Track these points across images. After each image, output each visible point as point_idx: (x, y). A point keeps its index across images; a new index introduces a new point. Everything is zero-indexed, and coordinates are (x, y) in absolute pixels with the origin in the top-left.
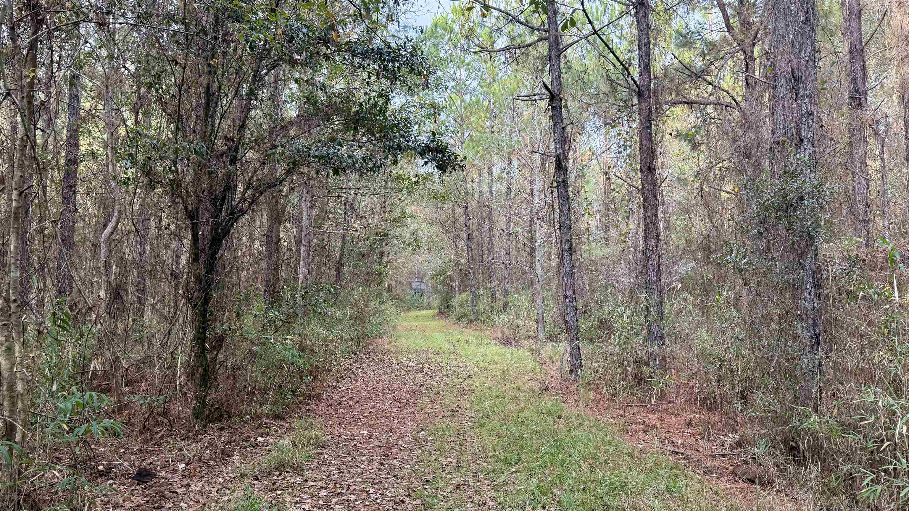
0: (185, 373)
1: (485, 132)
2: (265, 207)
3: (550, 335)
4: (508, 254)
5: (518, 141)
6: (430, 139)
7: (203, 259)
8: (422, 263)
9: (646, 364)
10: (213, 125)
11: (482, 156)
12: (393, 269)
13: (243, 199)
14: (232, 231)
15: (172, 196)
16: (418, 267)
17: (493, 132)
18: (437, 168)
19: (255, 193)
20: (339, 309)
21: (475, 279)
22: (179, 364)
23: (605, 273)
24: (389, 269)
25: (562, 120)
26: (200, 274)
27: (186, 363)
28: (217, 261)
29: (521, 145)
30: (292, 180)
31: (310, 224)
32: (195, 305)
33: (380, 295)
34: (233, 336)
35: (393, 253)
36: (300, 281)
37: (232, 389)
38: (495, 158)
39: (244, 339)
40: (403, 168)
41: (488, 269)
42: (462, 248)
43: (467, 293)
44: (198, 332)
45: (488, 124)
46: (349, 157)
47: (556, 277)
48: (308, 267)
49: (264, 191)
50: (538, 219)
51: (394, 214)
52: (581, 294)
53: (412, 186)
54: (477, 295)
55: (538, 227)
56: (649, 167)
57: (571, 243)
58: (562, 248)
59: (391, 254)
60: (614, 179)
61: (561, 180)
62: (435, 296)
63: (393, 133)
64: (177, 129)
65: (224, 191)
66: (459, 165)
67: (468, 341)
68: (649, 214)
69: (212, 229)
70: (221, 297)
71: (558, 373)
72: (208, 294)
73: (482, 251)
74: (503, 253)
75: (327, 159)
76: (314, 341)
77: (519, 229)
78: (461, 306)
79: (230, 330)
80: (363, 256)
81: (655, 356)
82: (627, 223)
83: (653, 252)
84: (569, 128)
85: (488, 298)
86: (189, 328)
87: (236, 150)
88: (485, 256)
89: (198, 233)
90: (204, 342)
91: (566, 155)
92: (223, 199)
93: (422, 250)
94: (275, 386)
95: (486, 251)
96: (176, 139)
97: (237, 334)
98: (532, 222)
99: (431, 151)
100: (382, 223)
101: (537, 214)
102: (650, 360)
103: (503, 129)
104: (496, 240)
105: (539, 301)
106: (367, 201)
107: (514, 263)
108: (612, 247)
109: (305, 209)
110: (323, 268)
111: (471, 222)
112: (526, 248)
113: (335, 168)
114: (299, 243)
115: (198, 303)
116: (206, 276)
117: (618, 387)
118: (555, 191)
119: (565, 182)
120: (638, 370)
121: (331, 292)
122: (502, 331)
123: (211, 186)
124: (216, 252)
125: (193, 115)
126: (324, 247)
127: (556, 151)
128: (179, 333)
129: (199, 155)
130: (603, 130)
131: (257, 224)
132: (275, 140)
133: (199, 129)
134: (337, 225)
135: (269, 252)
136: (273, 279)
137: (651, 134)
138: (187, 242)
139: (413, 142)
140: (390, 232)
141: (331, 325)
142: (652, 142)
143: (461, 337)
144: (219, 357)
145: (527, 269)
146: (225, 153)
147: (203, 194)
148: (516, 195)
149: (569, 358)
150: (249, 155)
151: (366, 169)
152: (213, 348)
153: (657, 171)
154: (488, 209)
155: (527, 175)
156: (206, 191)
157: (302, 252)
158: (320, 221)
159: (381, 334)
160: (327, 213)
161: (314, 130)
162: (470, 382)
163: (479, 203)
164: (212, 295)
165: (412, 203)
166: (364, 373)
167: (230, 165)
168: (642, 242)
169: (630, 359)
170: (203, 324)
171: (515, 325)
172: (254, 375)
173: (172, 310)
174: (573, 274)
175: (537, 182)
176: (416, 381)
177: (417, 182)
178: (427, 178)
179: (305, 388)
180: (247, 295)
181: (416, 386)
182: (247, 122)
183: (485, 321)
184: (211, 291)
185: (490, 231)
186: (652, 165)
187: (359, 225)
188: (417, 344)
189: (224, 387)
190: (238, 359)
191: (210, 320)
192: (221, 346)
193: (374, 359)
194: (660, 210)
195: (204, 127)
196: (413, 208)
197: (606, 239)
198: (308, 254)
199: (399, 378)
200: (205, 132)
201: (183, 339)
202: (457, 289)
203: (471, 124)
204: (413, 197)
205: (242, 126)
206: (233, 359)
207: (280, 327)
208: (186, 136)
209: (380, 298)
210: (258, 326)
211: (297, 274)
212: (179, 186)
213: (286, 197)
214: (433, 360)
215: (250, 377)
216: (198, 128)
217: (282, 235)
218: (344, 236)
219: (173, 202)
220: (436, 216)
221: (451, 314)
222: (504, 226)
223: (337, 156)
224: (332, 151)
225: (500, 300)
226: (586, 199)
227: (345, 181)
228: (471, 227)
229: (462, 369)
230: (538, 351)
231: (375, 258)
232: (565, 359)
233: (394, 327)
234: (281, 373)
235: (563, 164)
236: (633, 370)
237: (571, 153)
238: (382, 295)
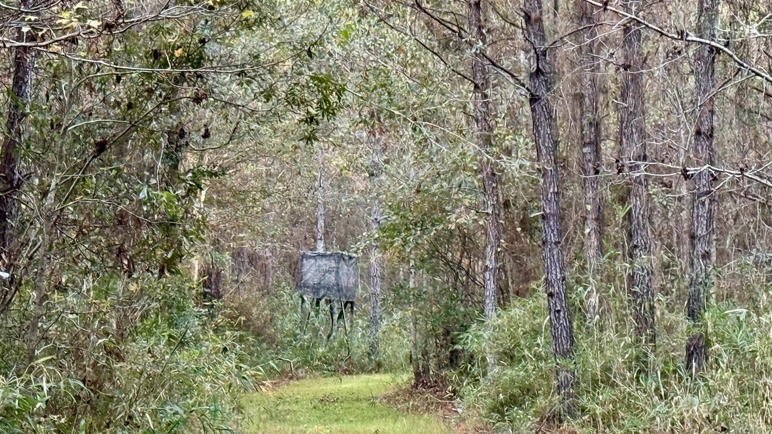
4: (704, 135)
8: (342, 179)
12: (220, 204)
16: (327, 193)
24: (209, 202)
33: (172, 309)
35: (223, 137)
41: (623, 200)
42: (511, 112)
43: (531, 303)
54: (575, 310)
59: (217, 139)
62: (398, 315)
73: (596, 125)
77: (751, 30)
78: (510, 357)
80: (101, 147)
85: (621, 320)
88: (608, 147)
93: (343, 122)
95: (611, 123)
100: (175, 10)
107: (730, 174)
140: (212, 49)
183: (610, 418)
185: (628, 42)
187: (83, 16)
202: (491, 286)
209: (171, 324)
218: (20, 68)
221: (467, 388)
222: (686, 16)
225: (670, 329)
228: (546, 23)
231: (148, 156)
238: (181, 309)
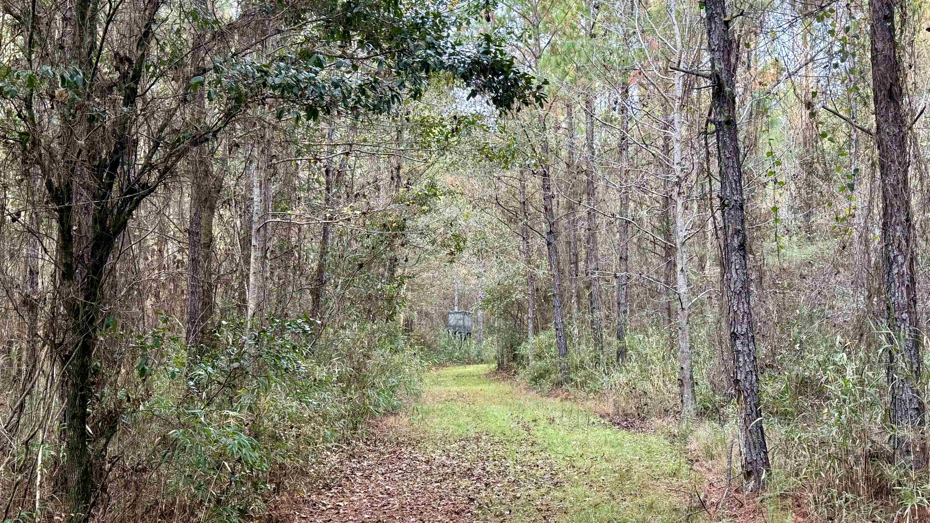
0: (50, 478)
1: (579, 37)
2: (187, 181)
3: (707, 408)
4: (624, 259)
5: (641, 50)
6: (482, 50)
7: (79, 273)
8: (465, 279)
9: (891, 460)
10: (93, 33)
11: (574, 81)
12: (413, 291)
13: (149, 166)
14: (131, 223)
15: (24, 162)
16: (459, 285)
17: (593, 36)
18: (494, 102)
19: (170, 155)
20: (319, 364)
21: (562, 305)
22: (40, 462)
23: (808, 291)
24: (408, 289)
25: (723, 9)
26: (74, 300)
27: (52, 462)
28: (104, 277)
29: (646, 58)
30: (234, 129)
31: (266, 209)
32: (67, 357)
33: (392, 336)
34: (134, 411)
35: (414, 261)
36: (250, 312)
37: (133, 506)
38: (598, 84)
39: (151, 417)
40: (430, 106)
41: (588, 288)
42: (539, 250)
43: (548, 333)
44: (71, 404)
45: (583, 22)
46: (336, 85)
47: (714, 301)
48: (263, 288)
49: (186, 150)
50: (679, 194)
51: (416, 189)
52: (764, 330)
53: (447, 138)
54: (568, 336)
55: (680, 208)
56: (890, 91)
57: (744, 237)
58: (726, 246)
59: (411, 262)
60: (823, 115)
61: (722, 119)
62: (490, 339)
63: (414, 40)
64: (31, 43)
65: (116, 152)
66: (535, 96)
67: (552, 421)
68: (891, 179)
69: (95, 220)
70: (114, 341)
71: (723, 477)
72: (89, 336)
73: (576, 255)
74: (615, 260)
75: (295, 90)
76: (276, 419)
77: (643, 213)
78: (539, 357)
79: (129, 400)
80: (361, 266)
81: (908, 445)
82: (849, 198)
83: (900, 251)
84: (736, 25)
85: (588, 340)
86: (56, 399)
87: (136, 78)
88: (581, 264)
89: (70, 227)
90: (83, 422)
91: (731, 71)
92: (114, 166)
93: (466, 254)
94: (210, 501)
95: (583, 254)
96: (29, 60)
97: (141, 408)
98: (668, 200)
99: (484, 71)
100: (393, 206)
101: (678, 184)
102: (898, 452)
103: (612, 29)
104: (601, 235)
105: (684, 345)
106: (365, 168)
107: (635, 276)
108: (820, 244)
109: (256, 181)
110: (290, 289)
111: (554, 202)
112: (658, 249)
113: (311, 106)
114: (246, 243)
115: (71, 353)
116: (85, 305)
117: (837, 503)
118: (713, 140)
119: (731, 123)
120: (875, 471)
121: (305, 332)
122: (615, 402)
123: (91, 145)
124: (102, 261)
125: (58, 17)
126: (290, 252)
127: (713, 66)
128: (38, 409)
129: (71, 88)
130: (799, 28)
131: (172, 211)
132: (203, 59)
133: (70, 42)
134: (314, 210)
135: (194, 261)
136: (202, 310)
137: (892, 29)
138: (52, 245)
139: (450, 55)
140: (409, 223)
141: (306, 391)
142: (895, 45)
143: (539, 413)
144: (110, 449)
145: (661, 286)
146: (115, 85)
147: (78, 157)
148: (637, 152)
149: (744, 450)
150: (158, 87)
151: (366, 106)
152: (99, 433)
153: (906, 99)
154: (585, 178)
155: (658, 112)
156: (84, 152)
157: (252, 260)
158: (284, 205)
159: (394, 408)
160: (295, 189)
161: (270, 42)
162: (559, 494)
163: (568, 166)
164: (96, 339)
165: (448, 170)
166: (366, 477)
167: (126, 104)
168: (878, 232)
169: (859, 451)
170: (81, 390)
171: (639, 391)
172: (172, 480)
173: (24, 367)
174: (748, 293)
175: (677, 126)
176: (460, 493)
177: (455, 131)
178: (473, 123)
179: (263, 505)
180: (158, 340)
181: (461, 501)
182: (154, 27)
183: (584, 384)
184: (94, 330)
185: (590, 219)
186: (896, 89)
187: (353, 209)
188: (459, 426)
189: (119, 502)
190: (143, 453)
191: (93, 383)
192: (113, 430)
193: (383, 454)
194: (911, 171)
195: (77, 38)
196: (449, 178)
197: (809, 229)
198: (263, 263)
199: (430, 487)
200: (79, 47)
201: (46, 417)
202: (531, 326)
203: (552, 21)
204: (449, 158)
205: (146, 34)
206: (134, 453)
207: (216, 395)
208: (47, 55)
209: (391, 343)
210: (179, 394)
211: (244, 301)
212: (35, 144)
213: (224, 161)
214: (490, 454)
215: (165, 483)
216: (68, 40)
217: (216, 231)
218: (325, 232)
219: (26, 174)
220: (491, 191)
221: (520, 370)
222: (615, 207)
223: (315, 85)
224: (304, 75)
225: (609, 344)
226: (770, 154)
227: (326, 131)
228: (554, 211)
229: (543, 472)
230: (684, 437)
231: (381, 270)
232: (735, 451)
233: (417, 395)
234: (219, 478)
235: (727, 89)
236: (865, 470)
237: (740, 70)
238: (395, 336)
